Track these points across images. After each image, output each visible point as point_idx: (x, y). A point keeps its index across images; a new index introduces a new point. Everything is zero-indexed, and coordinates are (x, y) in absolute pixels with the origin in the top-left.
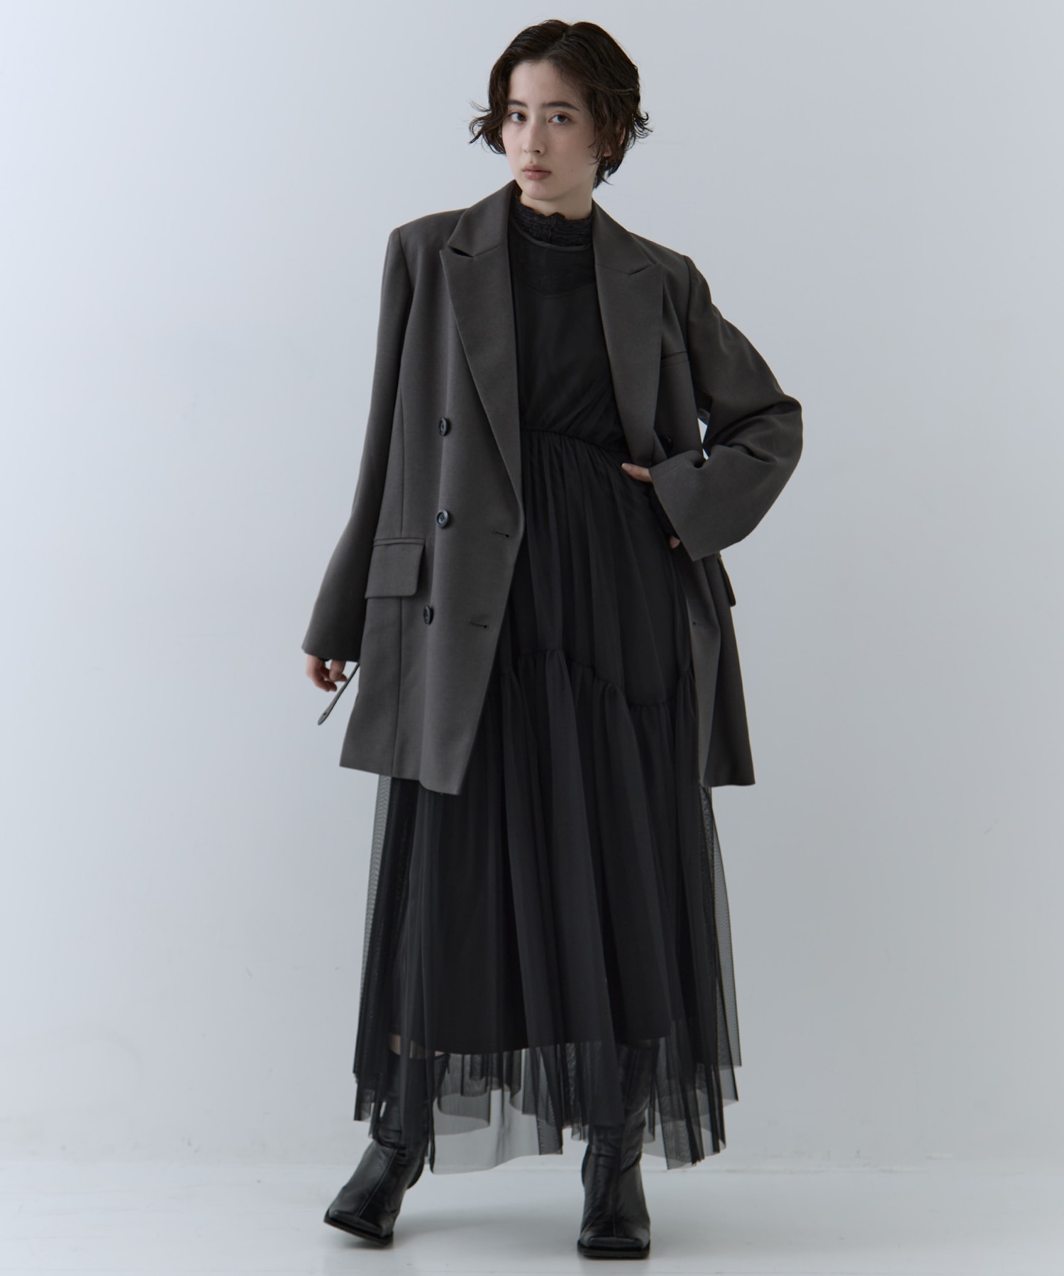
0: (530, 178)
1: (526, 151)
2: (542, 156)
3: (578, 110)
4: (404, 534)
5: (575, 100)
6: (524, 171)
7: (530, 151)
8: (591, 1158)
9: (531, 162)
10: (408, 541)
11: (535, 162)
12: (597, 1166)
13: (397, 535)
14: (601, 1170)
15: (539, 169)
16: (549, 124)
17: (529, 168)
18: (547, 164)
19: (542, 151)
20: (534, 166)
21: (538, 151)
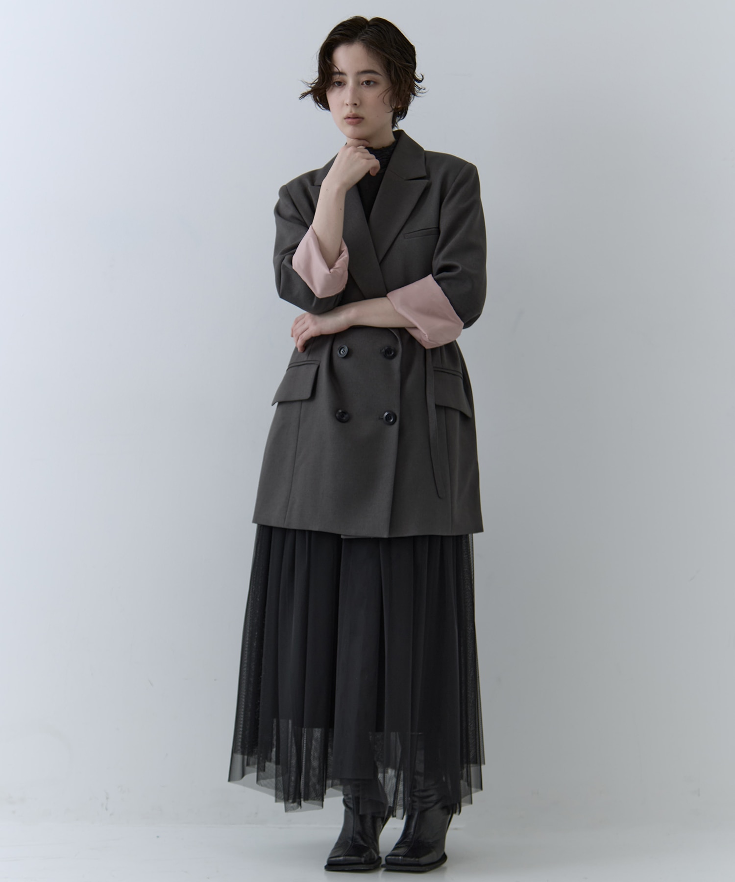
0: (350, 124)
1: (347, 105)
2: (358, 107)
3: (380, 75)
4: (310, 358)
5: (377, 68)
6: (345, 119)
7: (350, 105)
9: (351, 112)
10: (310, 362)
11: (354, 112)
13: (306, 359)
15: (357, 117)
16: (362, 86)
17: (349, 116)
18: (362, 112)
19: (358, 103)
20: (353, 115)
21: (356, 104)
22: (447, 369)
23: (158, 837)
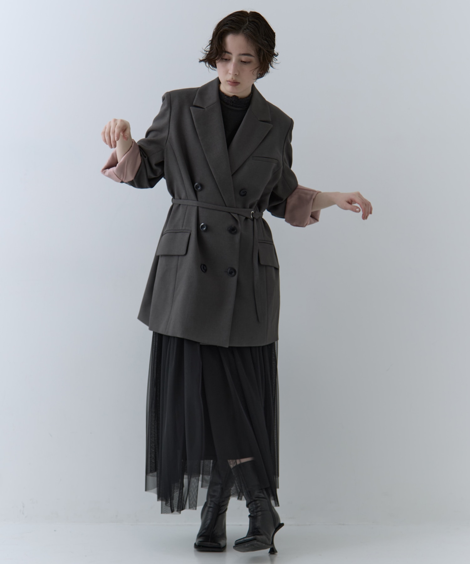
0: (230, 85)
1: (230, 74)
2: (237, 76)
3: (254, 57)
4: (184, 228)
5: (253, 53)
6: (227, 81)
8: (207, 509)
9: (232, 79)
10: (184, 231)
11: (234, 78)
12: (208, 511)
13: (181, 228)
14: (210, 513)
15: (235, 82)
16: (241, 64)
17: (231, 81)
18: (238, 80)
19: (237, 74)
20: (234, 81)
21: (236, 74)
22: (267, 241)
23: (55, 531)
